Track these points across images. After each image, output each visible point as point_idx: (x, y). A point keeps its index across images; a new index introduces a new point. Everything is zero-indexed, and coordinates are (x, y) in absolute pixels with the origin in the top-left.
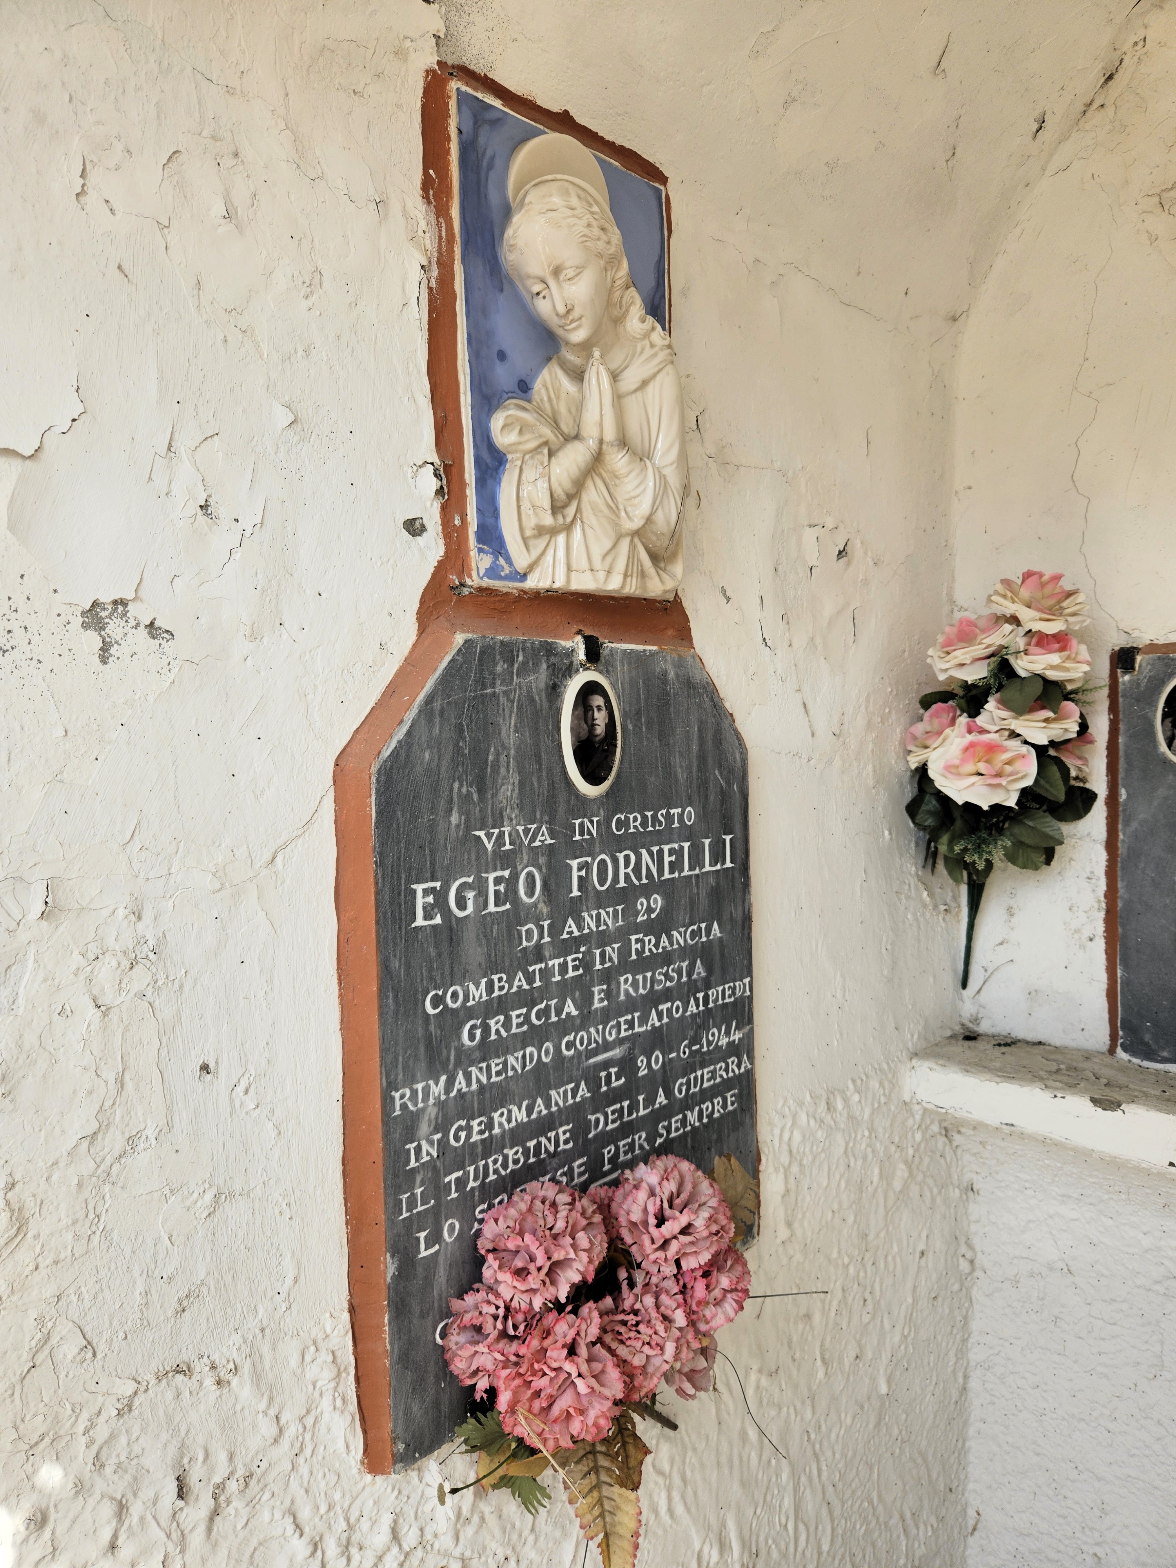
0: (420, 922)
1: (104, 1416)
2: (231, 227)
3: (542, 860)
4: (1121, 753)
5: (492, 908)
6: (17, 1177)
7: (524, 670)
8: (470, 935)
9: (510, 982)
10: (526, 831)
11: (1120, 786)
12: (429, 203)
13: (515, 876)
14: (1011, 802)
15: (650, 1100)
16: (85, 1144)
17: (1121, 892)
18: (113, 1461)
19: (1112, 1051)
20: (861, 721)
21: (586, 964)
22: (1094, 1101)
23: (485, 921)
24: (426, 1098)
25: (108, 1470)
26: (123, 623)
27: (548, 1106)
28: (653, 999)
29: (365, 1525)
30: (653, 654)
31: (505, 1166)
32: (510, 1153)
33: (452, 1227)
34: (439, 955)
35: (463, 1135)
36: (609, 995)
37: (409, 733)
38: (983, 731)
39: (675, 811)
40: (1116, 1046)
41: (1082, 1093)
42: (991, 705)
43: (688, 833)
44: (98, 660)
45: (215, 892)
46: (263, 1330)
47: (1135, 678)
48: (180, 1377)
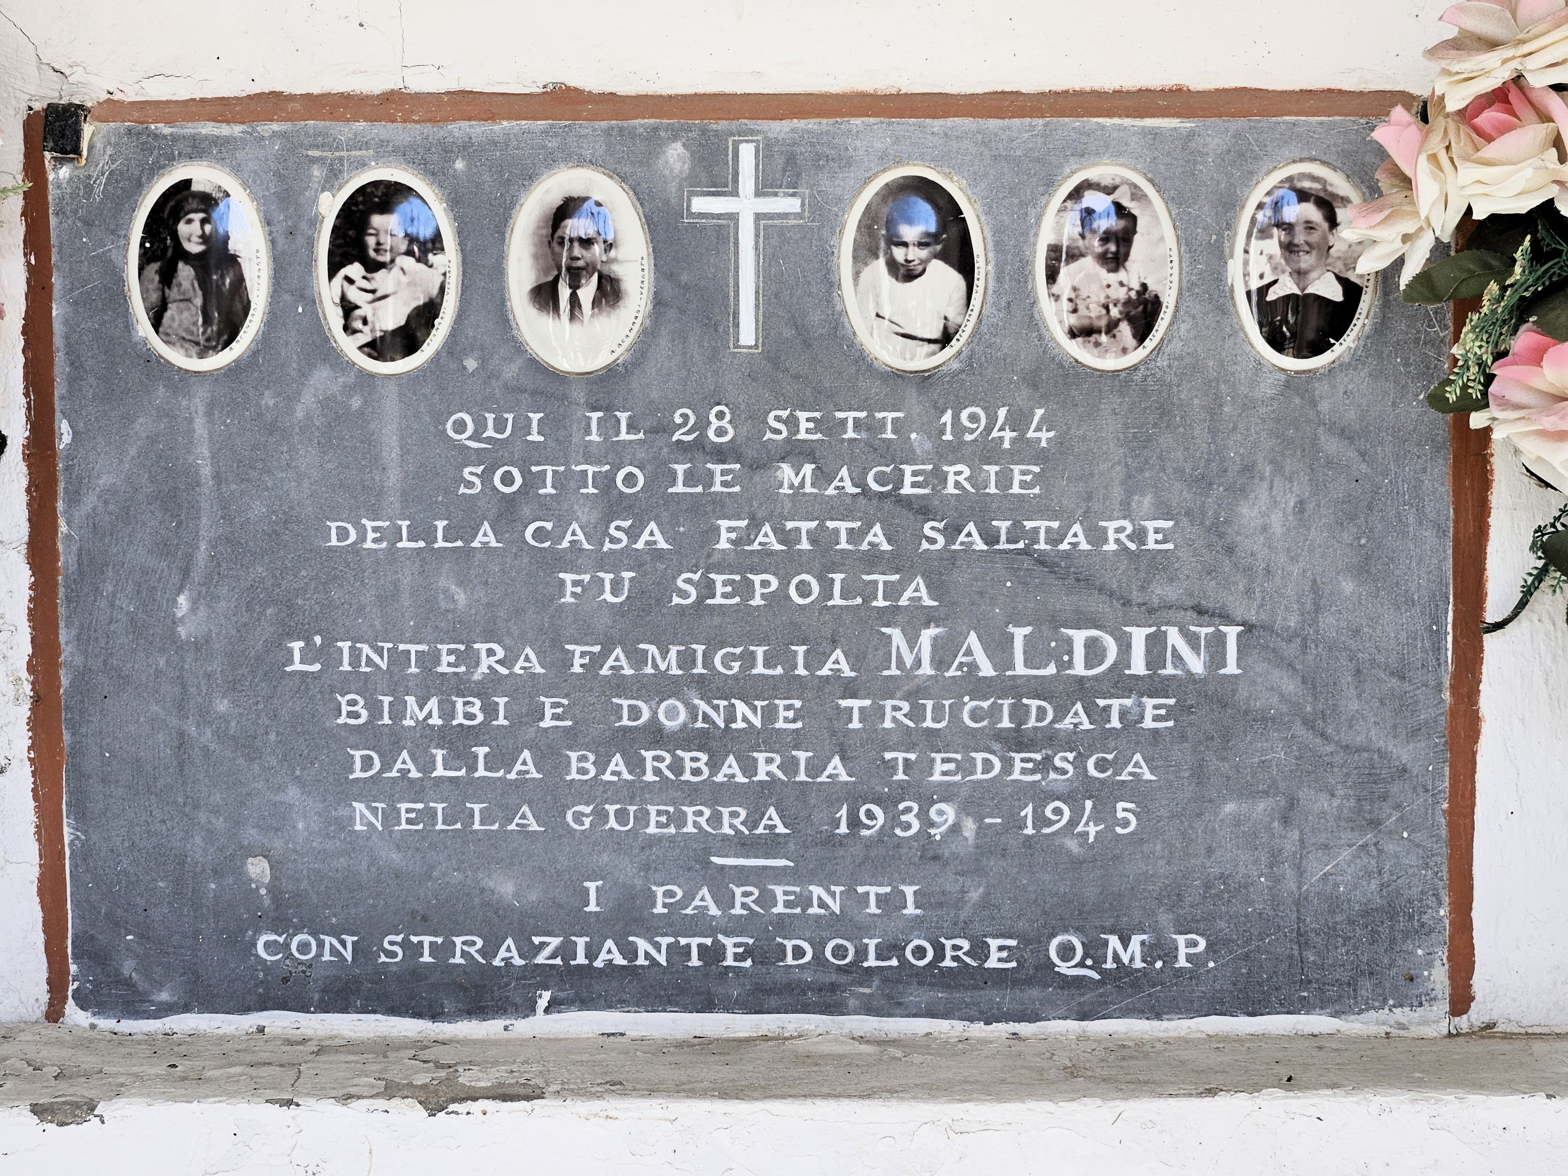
4: (58, 341)
11: (58, 414)
17: (67, 650)
19: (54, 1013)
22: (38, 1110)
40: (65, 999)
47: (81, 173)
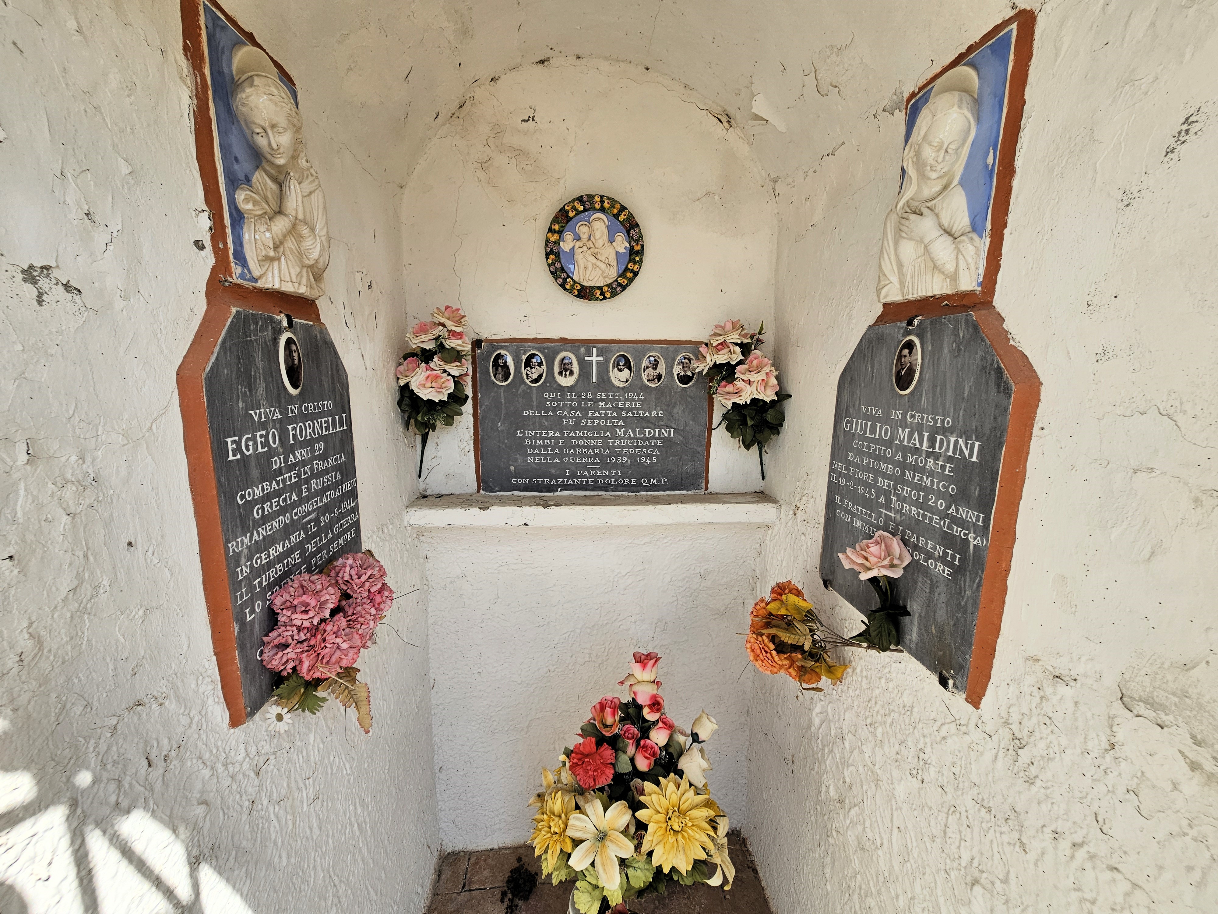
0: (231, 458)
1: (103, 739)
2: (81, 38)
3: (278, 426)
4: (477, 380)
5: (260, 450)
6: (34, 618)
7: (262, 329)
8: (253, 463)
9: (270, 486)
10: (270, 411)
11: (477, 393)
12: (188, 59)
13: (268, 434)
14: (445, 399)
15: (326, 536)
16: (71, 594)
18: (110, 760)
19: (479, 492)
20: (381, 365)
21: (298, 475)
22: (480, 508)
23: (258, 456)
24: (242, 546)
25: (109, 766)
26: (48, 281)
27: (290, 543)
28: (324, 490)
29: (232, 754)
30: (311, 326)
31: (276, 573)
32: (277, 566)
33: (259, 604)
34: (241, 474)
35: (259, 561)
36: (308, 489)
37: (217, 359)
38: (433, 370)
39: (325, 403)
40: (480, 489)
41: (475, 506)
42: (436, 359)
43: (331, 414)
44: (36, 303)
45: (124, 446)
46: (176, 674)
47: (482, 351)
48: (140, 708)
